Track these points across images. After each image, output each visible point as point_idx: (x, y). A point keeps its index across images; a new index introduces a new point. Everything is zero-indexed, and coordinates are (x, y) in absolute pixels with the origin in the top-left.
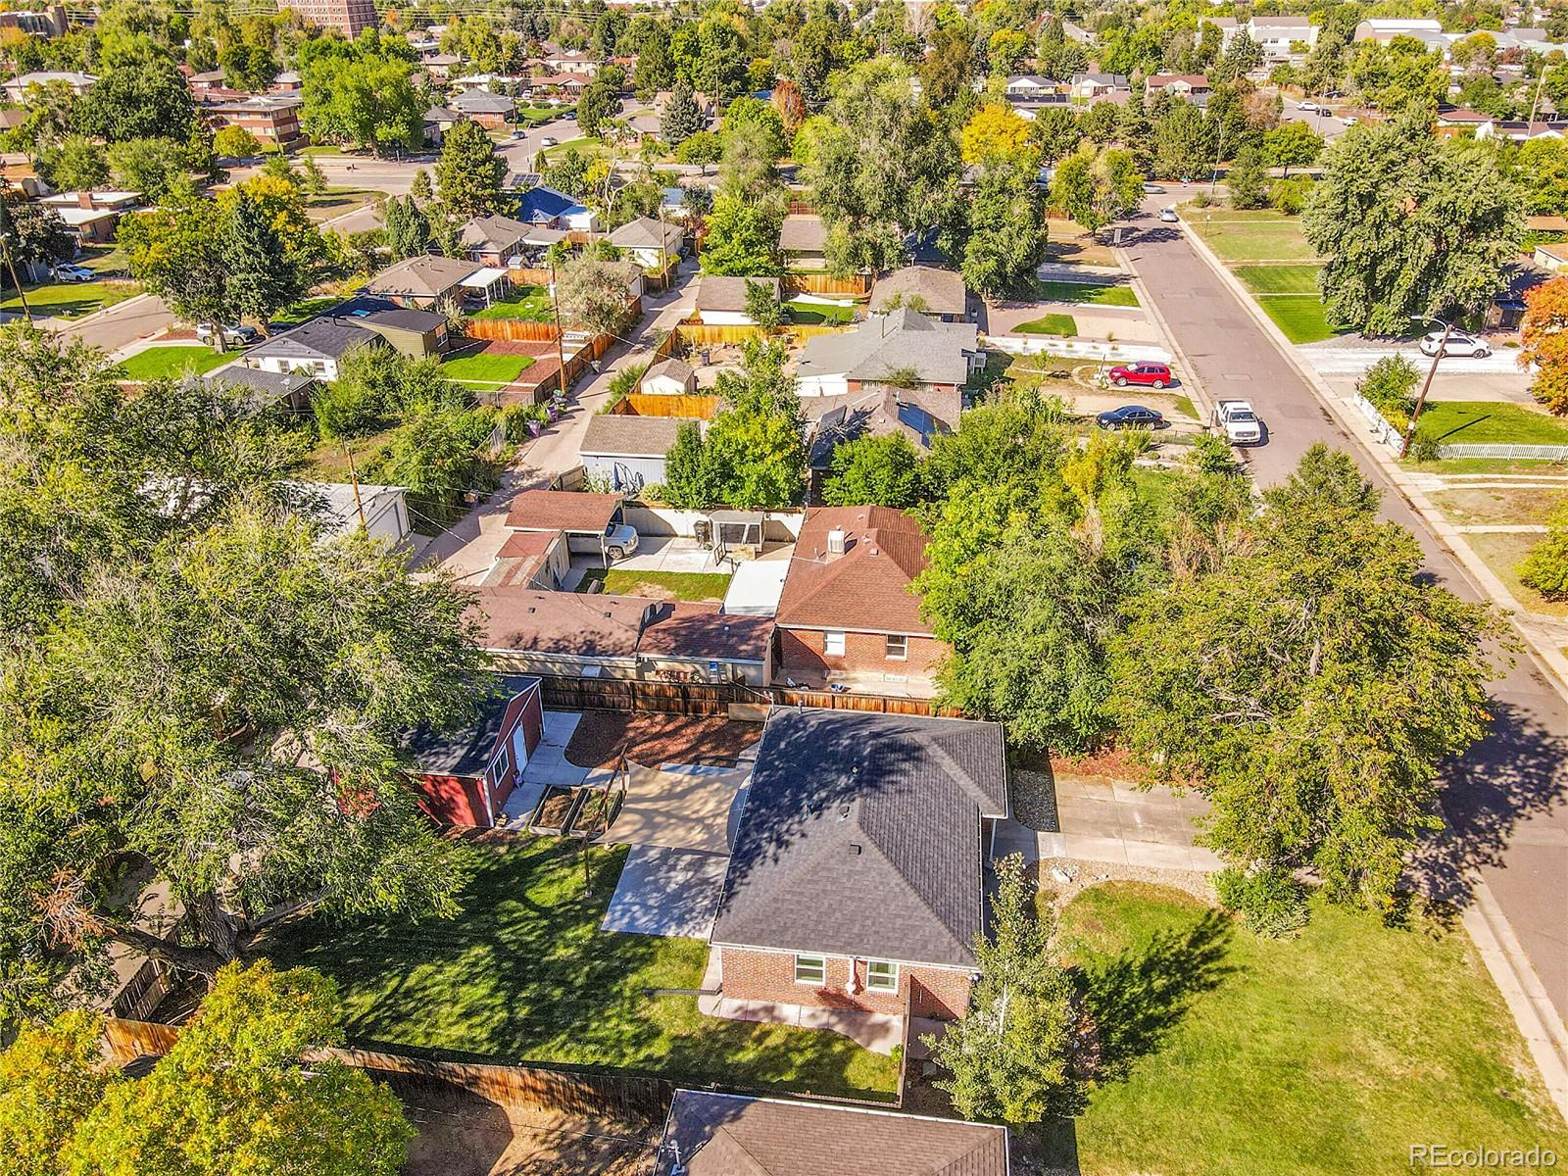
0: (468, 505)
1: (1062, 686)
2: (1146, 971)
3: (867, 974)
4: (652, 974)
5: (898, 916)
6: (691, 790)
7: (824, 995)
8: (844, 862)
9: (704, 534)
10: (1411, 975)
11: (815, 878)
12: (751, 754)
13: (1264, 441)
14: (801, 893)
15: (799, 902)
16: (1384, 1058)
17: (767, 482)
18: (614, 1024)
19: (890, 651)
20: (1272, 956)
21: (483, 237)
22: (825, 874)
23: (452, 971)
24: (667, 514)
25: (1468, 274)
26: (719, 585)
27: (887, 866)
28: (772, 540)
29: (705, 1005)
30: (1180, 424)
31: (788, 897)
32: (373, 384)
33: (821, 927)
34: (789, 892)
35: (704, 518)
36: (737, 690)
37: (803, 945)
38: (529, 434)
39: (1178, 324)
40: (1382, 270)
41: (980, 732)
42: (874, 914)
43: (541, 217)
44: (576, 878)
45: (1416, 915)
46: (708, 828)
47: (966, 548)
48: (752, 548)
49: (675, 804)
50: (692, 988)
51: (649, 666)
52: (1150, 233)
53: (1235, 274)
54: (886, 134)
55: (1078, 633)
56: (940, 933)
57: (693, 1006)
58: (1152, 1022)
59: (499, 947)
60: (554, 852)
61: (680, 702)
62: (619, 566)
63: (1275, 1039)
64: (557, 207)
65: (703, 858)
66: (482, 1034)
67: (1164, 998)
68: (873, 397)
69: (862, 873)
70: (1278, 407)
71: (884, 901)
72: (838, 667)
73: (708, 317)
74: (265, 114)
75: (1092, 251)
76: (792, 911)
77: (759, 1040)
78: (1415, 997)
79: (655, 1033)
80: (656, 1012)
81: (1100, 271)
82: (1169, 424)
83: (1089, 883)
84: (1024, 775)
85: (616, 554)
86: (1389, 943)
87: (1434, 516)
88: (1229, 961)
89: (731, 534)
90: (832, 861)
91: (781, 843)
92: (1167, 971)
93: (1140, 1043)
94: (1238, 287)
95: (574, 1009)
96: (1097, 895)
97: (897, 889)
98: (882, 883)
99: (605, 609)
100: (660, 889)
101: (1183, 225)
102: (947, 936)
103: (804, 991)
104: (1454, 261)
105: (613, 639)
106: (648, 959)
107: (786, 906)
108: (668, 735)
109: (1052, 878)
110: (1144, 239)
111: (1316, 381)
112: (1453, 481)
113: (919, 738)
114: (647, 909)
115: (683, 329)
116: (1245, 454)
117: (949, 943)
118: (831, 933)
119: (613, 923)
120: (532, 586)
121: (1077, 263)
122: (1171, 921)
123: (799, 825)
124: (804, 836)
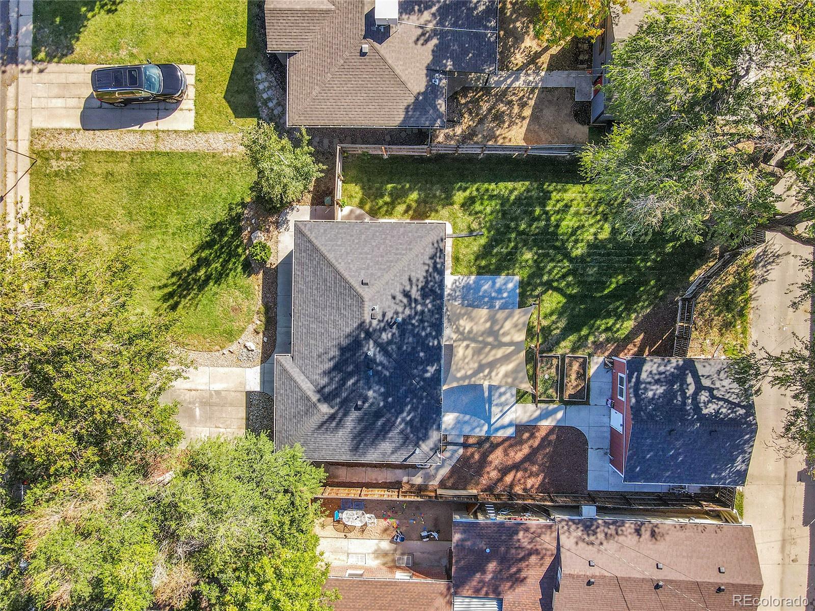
2: (207, 280)
4: (474, 246)
5: (340, 246)
8: (372, 274)
11: (388, 264)
14: (396, 254)
15: (397, 249)
22: (383, 267)
23: (589, 236)
27: (346, 274)
31: (404, 252)
33: (383, 236)
34: (403, 254)
42: (353, 246)
56: (316, 238)
66: (555, 196)
67: (201, 262)
69: (361, 269)
71: (348, 253)
76: (401, 244)
80: (466, 221)
83: (235, 347)
88: (160, 294)
90: (379, 274)
92: (196, 281)
97: (340, 261)
98: (349, 263)
106: (478, 256)
107: (404, 247)
117: (311, 233)
118: (378, 234)
123: (396, 310)
124: (394, 298)
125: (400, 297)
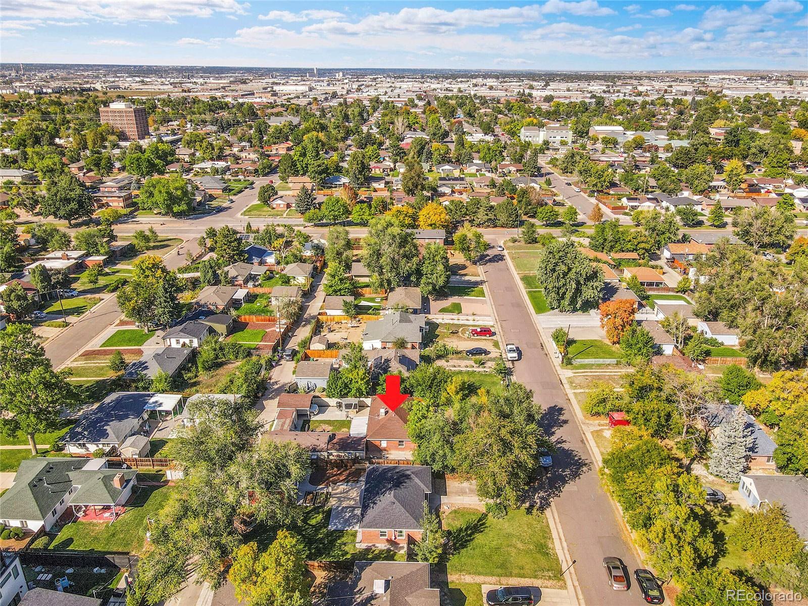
0: (259, 397)
1: (445, 456)
2: (466, 529)
3: (397, 534)
4: (344, 539)
5: (404, 519)
6: (349, 490)
7: (387, 540)
8: (390, 507)
9: (339, 405)
10: (530, 525)
11: (383, 511)
12: (363, 479)
13: (520, 358)
14: (380, 515)
15: (380, 517)
16: (520, 545)
17: (359, 390)
18: (337, 552)
19: (399, 445)
20: (497, 523)
21: (237, 274)
22: (386, 510)
24: (327, 400)
25: (589, 293)
26: (347, 424)
27: (401, 507)
28: (361, 407)
29: (358, 546)
30: (494, 353)
32: (215, 350)
33: (386, 522)
34: (377, 515)
35: (339, 400)
36: (356, 460)
37: (382, 527)
38: (272, 367)
39: (499, 306)
40: (561, 291)
41: (425, 469)
42: (398, 519)
43: (256, 260)
44: (319, 517)
45: (535, 511)
46: (355, 500)
47: (418, 418)
48: (355, 410)
49: (345, 495)
50: (354, 542)
51: (331, 454)
52: (493, 257)
53: (522, 279)
54: (390, 245)
55: (448, 442)
56: (414, 522)
57: (355, 546)
58: (467, 541)
59: (303, 536)
60: (312, 510)
61: (340, 464)
62: (314, 418)
63: (494, 543)
64: (261, 253)
65: (354, 508)
67: (470, 535)
68: (390, 353)
69: (395, 509)
70: (526, 344)
71: (401, 515)
72: (385, 450)
73: (329, 312)
74: (119, 197)
75: (471, 269)
77: (372, 553)
78: (530, 531)
79: (347, 553)
80: (346, 548)
81: (473, 279)
82: (489, 353)
83: (453, 509)
84: (438, 480)
85: (312, 414)
86: (527, 519)
87: (567, 386)
88: (487, 525)
89: (348, 406)
90: (387, 507)
91: (375, 503)
92: (471, 529)
93: (463, 546)
94: (521, 285)
95: (325, 549)
96: (455, 511)
97: (404, 512)
98: (400, 511)
99: (317, 438)
100: (343, 518)
101: (505, 252)
102: (416, 523)
103: (382, 539)
104: (584, 288)
105: (320, 447)
106: (343, 536)
107: (377, 519)
108: (339, 474)
109: (444, 508)
110: (490, 261)
111: (541, 331)
112: (575, 373)
113: (408, 473)
114: (340, 524)
115: (320, 317)
116: (513, 364)
118: (388, 524)
119: (331, 527)
120: (291, 430)
121: (465, 275)
122: (473, 517)
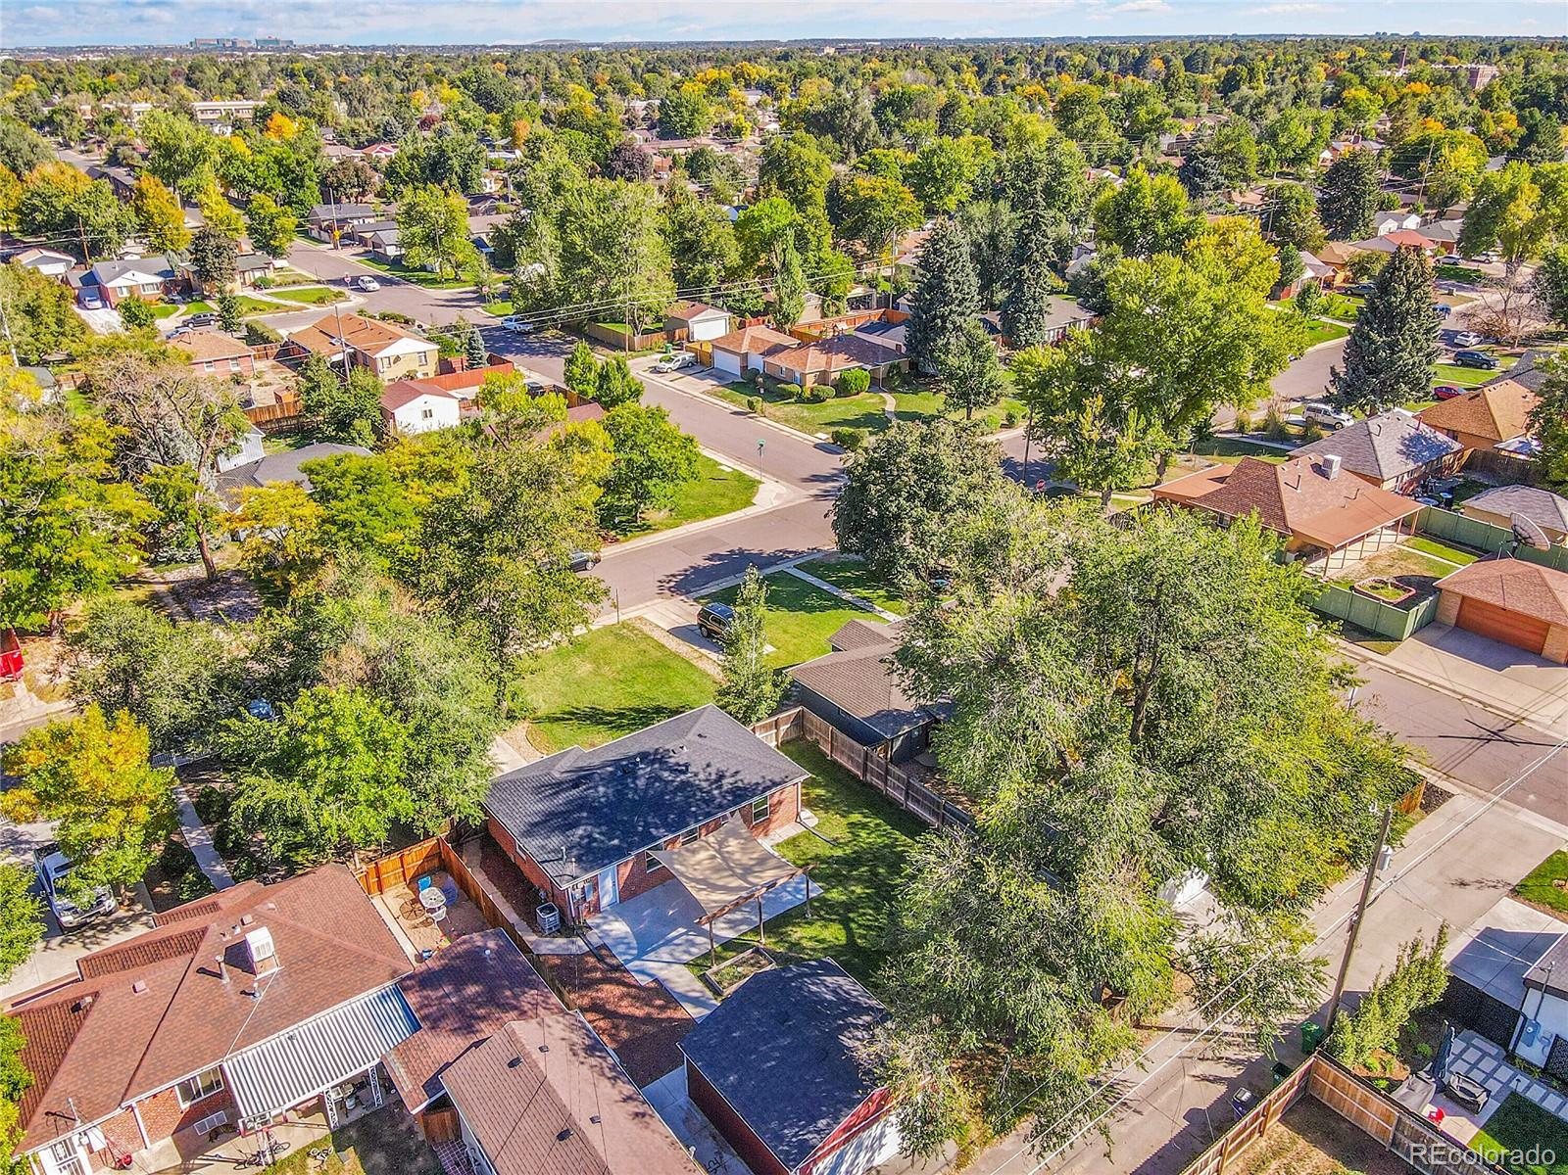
18: (868, 840)
29: (813, 822)
50: (811, 832)
57: (820, 825)
79: (852, 825)
80: (841, 833)
105: (566, 1034)
106: (817, 858)
123: (699, 774)
124: (708, 766)
125: (713, 770)
